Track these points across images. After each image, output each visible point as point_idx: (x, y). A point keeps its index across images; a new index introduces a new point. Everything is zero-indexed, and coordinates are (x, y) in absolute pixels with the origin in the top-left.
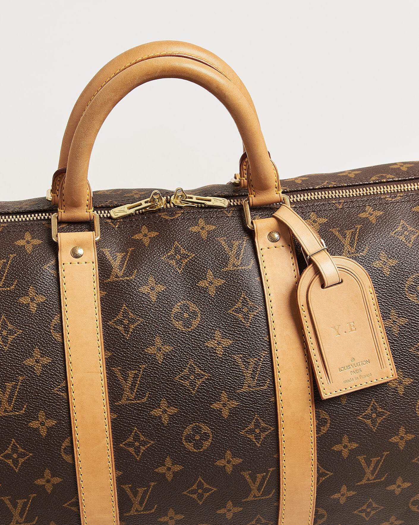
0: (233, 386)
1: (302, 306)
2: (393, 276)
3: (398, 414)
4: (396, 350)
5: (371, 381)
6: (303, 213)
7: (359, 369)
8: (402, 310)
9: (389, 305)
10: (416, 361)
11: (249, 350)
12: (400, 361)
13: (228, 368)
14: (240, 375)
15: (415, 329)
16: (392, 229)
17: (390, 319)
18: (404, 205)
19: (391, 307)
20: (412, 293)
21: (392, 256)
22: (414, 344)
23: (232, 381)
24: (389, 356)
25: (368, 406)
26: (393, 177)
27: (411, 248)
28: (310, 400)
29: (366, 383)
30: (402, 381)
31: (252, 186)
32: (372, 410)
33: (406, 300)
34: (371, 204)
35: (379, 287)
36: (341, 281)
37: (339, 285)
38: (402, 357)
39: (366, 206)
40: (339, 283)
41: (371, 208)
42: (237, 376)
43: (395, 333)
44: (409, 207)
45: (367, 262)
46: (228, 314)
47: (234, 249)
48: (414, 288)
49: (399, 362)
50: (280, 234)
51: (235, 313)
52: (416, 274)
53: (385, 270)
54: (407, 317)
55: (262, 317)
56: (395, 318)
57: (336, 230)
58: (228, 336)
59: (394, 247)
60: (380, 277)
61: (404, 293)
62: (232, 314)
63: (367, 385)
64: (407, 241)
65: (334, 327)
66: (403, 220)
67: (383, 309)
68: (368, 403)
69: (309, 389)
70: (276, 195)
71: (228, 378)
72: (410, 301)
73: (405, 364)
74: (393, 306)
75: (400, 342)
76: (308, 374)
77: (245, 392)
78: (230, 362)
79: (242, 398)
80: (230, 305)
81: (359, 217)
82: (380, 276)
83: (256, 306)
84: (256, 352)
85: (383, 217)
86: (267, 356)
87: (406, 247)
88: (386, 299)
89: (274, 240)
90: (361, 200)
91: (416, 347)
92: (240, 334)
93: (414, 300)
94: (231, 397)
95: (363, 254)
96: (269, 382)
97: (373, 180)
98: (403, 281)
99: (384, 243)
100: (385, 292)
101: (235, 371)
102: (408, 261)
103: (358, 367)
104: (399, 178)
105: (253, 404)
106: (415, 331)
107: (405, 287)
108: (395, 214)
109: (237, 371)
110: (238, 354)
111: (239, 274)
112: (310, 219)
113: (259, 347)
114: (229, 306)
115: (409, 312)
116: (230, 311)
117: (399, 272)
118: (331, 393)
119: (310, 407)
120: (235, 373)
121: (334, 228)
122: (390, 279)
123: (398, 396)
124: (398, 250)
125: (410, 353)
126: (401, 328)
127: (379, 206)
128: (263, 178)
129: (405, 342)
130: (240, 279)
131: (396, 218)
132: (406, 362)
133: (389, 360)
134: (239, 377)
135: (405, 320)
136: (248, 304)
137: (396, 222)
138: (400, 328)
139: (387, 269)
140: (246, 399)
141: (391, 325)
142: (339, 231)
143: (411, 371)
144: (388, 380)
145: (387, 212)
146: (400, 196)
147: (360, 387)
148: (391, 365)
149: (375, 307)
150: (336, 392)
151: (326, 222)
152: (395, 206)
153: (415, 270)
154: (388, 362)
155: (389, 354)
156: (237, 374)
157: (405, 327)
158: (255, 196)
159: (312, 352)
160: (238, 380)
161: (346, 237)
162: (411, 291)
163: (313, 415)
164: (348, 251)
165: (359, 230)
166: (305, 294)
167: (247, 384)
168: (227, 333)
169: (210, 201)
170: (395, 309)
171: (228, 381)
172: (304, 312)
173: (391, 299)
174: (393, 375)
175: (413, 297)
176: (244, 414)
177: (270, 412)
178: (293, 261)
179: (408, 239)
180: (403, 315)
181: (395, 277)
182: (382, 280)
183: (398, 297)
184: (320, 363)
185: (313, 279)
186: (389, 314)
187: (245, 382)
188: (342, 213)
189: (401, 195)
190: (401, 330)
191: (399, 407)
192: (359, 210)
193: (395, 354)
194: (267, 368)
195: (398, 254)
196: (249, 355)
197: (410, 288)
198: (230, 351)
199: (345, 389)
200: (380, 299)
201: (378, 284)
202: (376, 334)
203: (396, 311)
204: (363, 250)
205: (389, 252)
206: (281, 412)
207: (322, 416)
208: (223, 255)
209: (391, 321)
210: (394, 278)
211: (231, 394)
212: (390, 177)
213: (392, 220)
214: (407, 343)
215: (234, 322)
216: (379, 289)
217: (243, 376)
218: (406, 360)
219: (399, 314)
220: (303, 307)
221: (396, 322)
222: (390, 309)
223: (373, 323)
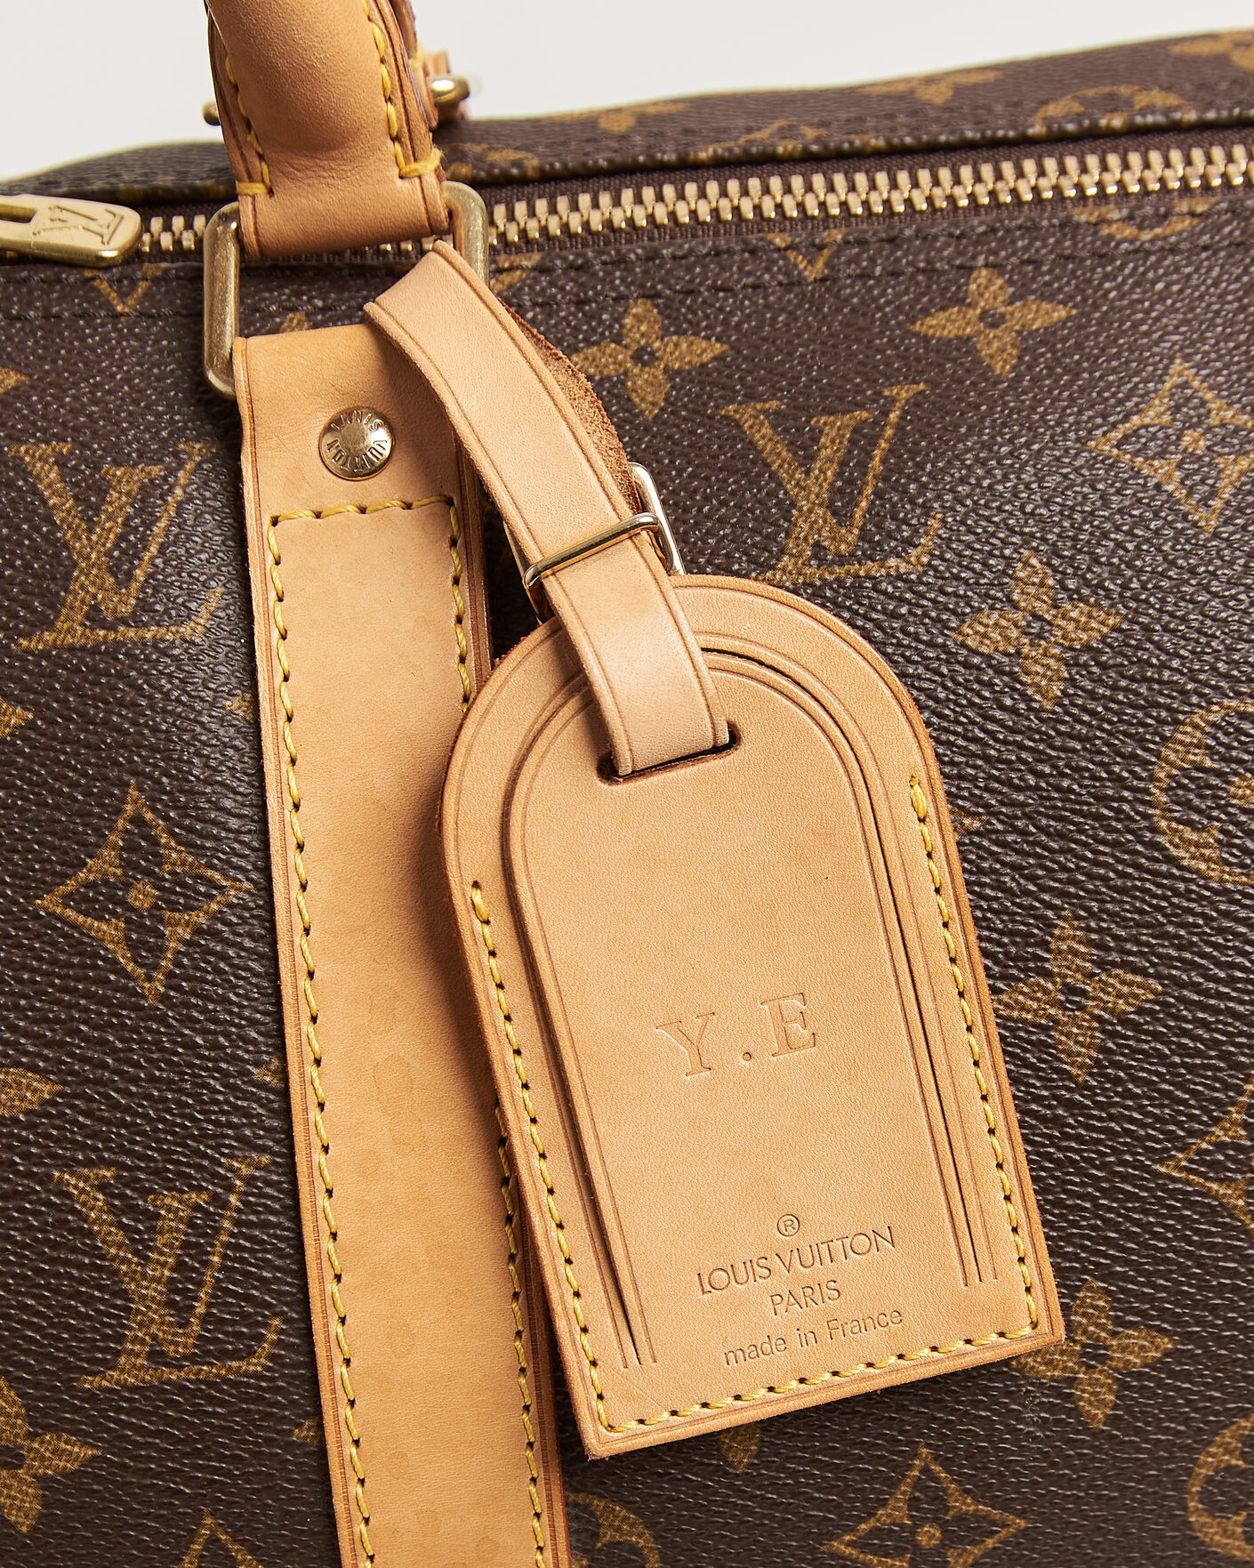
0: (58, 1349)
1: (476, 885)
2: (1084, 709)
3: (1078, 1527)
4: (1073, 1162)
5: (901, 1357)
6: (587, 301)
7: (824, 1280)
8: (1123, 922)
9: (1043, 889)
10: (1197, 1231)
11: (158, 1141)
12: (1094, 1228)
13: (25, 1246)
14: (101, 1288)
15: (1202, 1040)
16: (1105, 416)
17: (1048, 975)
18: (1210, 269)
19: (1058, 902)
20: (1195, 817)
21: (1087, 584)
22: (1191, 1133)
23: (52, 1325)
24: (1015, 1208)
25: (893, 1484)
26: (1173, 100)
27: (1216, 535)
28: (530, 1445)
29: (870, 1365)
30: (1106, 1348)
31: (248, 125)
32: (913, 1503)
33: (1157, 860)
34: (1007, 258)
35: (991, 777)
36: (725, 738)
37: (714, 764)
38: (1110, 1210)
39: (972, 269)
40: (717, 750)
41: (999, 282)
42: (77, 1295)
43: (1072, 1064)
44: (1238, 279)
45: (925, 615)
46: (37, 917)
47: (109, 519)
48: (1210, 787)
49: (1089, 1238)
50: (398, 426)
51: (80, 912)
52: (1226, 702)
53: (1039, 669)
54: (1153, 965)
55: (248, 943)
56: (1078, 969)
57: (765, 412)
58: (26, 1053)
59: (1107, 526)
60: (998, 714)
61: (1145, 816)
62: (60, 918)
63: (870, 1377)
64: (1190, 494)
65: (676, 1025)
66: (1187, 358)
67: (1006, 911)
68: (895, 1467)
69: (523, 1381)
70: (399, 183)
71: (24, 1308)
72: (1181, 868)
73: (1131, 1252)
74: (1068, 895)
75: (1100, 1119)
76: (516, 1295)
77: (134, 1389)
78: (36, 1213)
79: (117, 1421)
80: (49, 860)
81: (916, 335)
82: (1002, 708)
83: (210, 873)
84: (197, 1152)
85: (1064, 340)
86: (268, 1183)
87: (1181, 532)
88: (1028, 855)
89: (357, 467)
90: (951, 235)
91: (1200, 1152)
92: (103, 1042)
93: (1203, 866)
94: (45, 1415)
95: (903, 568)
96: (282, 1332)
97: (1048, 121)
98: (1141, 741)
99: (1047, 503)
100: (1023, 805)
101: (67, 1263)
102: (1183, 620)
103: (821, 1272)
104: (1210, 106)
105: (186, 1455)
106: (1199, 1054)
107: (1152, 778)
108: (1143, 322)
109: (81, 1266)
110: (89, 1163)
111: (121, 676)
112: (617, 339)
113: (217, 1123)
114: (43, 870)
115: (1165, 936)
116: (48, 903)
117: (1123, 683)
118: (641, 1422)
119: (534, 1480)
120: (70, 1277)
121: (751, 396)
122: (1063, 728)
123: (1077, 1432)
124: (1130, 546)
125: (1163, 1188)
126: (1113, 1035)
127: (1050, 271)
128: (282, 65)
129: (1132, 1121)
130: (121, 703)
131: (1142, 349)
132: (1131, 1236)
133: (1015, 1230)
134: (89, 1300)
135: (1140, 986)
136: (160, 860)
137: (1137, 373)
138: (1103, 1031)
139: (1048, 667)
140: (138, 1429)
141: (1052, 1011)
142: (777, 418)
143: (1164, 1288)
144: (1005, 1350)
145: (1096, 307)
146: (1192, 214)
147: (830, 1387)
148: (1030, 1260)
149: (946, 903)
150: (674, 1413)
151: (715, 359)
152: (1151, 275)
153: (1227, 676)
154: (1010, 1246)
155: (1016, 1198)
156: (81, 1281)
157: (1136, 1026)
158: (271, 192)
159: (530, 1168)
160: (87, 1317)
161: (812, 458)
162: (1188, 805)
163: (552, 1526)
164: (817, 545)
165: (902, 418)
166: (495, 814)
167: (143, 1342)
168: (26, 1035)
169: (24, 218)
170: (1078, 918)
171: (30, 1325)
172: (487, 922)
173: (1062, 851)
174: (1034, 1325)
175: (1198, 845)
176: (130, 1510)
177: (293, 1501)
178: (460, 599)
179: (1203, 481)
180: (1130, 953)
181: (1093, 713)
182: (1012, 731)
183: (1104, 842)
184: (578, 1238)
185: (548, 721)
186: (1044, 945)
187: (131, 1329)
188: (819, 309)
189: (1200, 209)
190: (1110, 1045)
191: (1079, 1489)
192: (924, 295)
193: (1065, 1192)
194: (267, 1251)
195: (1128, 573)
196: (156, 1172)
197: (1181, 786)
198: (37, 1144)
199: (730, 1400)
200: (992, 853)
201: (986, 758)
202: (941, 1069)
203: (1088, 929)
204: (909, 543)
205: (1072, 558)
206: (353, 1507)
207: (608, 1536)
208: (34, 549)
209: (1050, 986)
210: (1089, 725)
211: (44, 1398)
212: (1154, 103)
213: (1118, 356)
214: (1144, 1126)
215: (71, 965)
216: (986, 789)
217: (115, 1294)
218: (1137, 1223)
219: (1107, 949)
220: (477, 896)
221: (1084, 993)
222: (1050, 914)
223: (928, 1005)
